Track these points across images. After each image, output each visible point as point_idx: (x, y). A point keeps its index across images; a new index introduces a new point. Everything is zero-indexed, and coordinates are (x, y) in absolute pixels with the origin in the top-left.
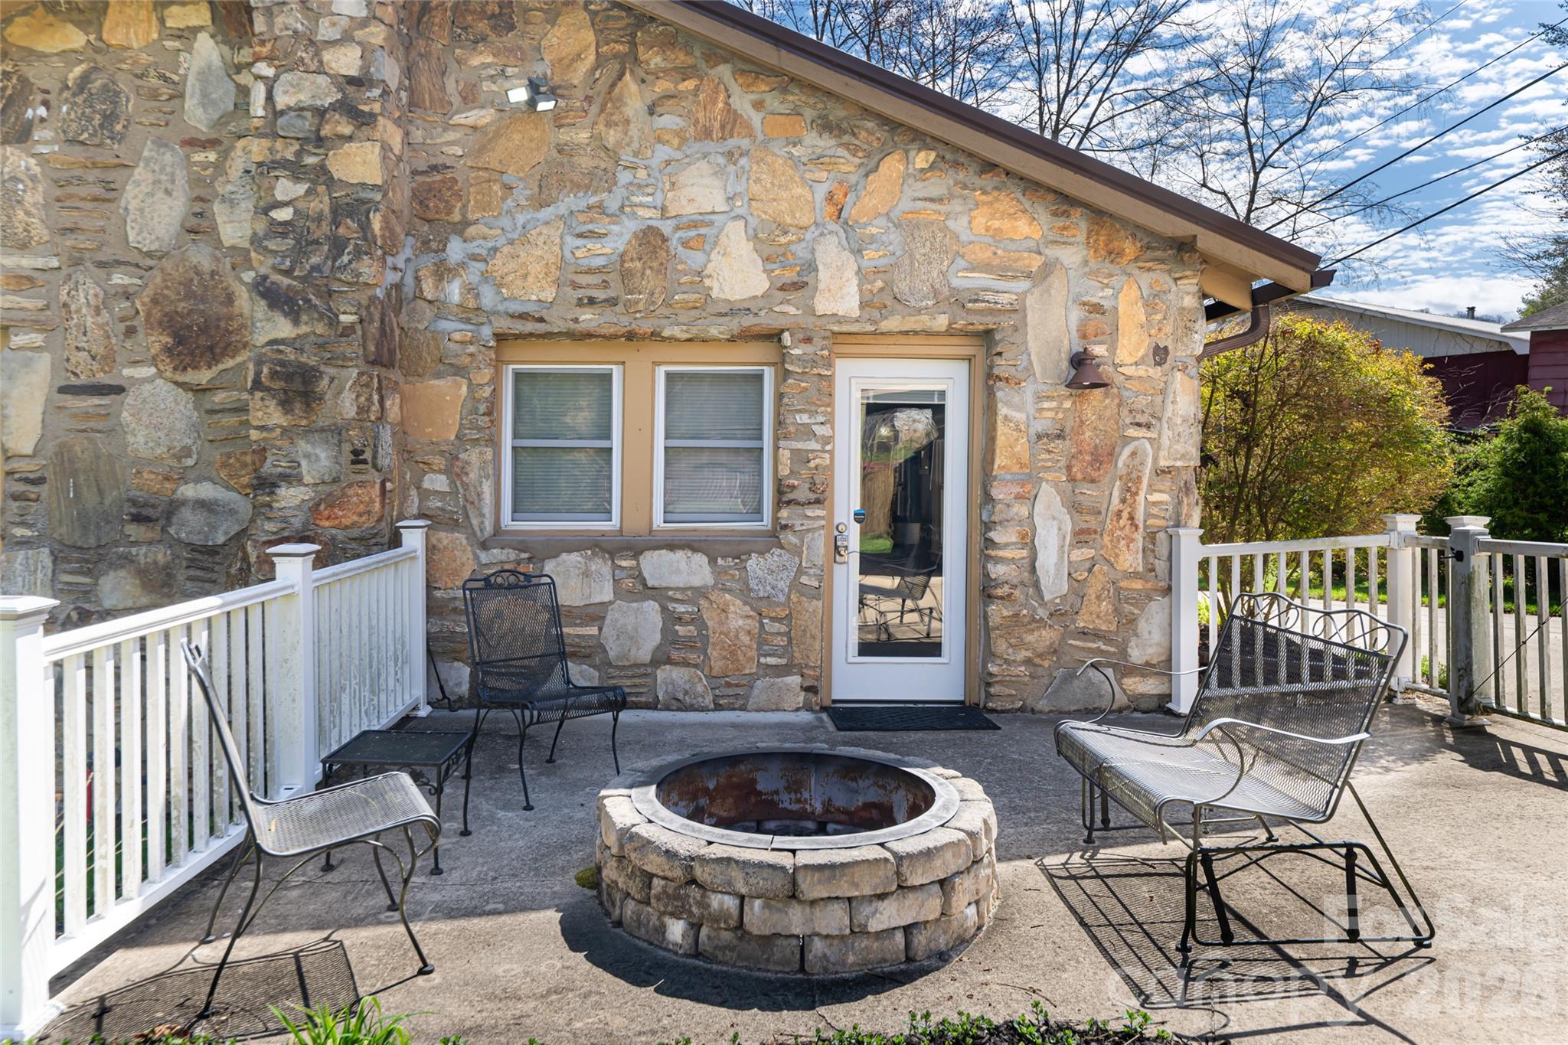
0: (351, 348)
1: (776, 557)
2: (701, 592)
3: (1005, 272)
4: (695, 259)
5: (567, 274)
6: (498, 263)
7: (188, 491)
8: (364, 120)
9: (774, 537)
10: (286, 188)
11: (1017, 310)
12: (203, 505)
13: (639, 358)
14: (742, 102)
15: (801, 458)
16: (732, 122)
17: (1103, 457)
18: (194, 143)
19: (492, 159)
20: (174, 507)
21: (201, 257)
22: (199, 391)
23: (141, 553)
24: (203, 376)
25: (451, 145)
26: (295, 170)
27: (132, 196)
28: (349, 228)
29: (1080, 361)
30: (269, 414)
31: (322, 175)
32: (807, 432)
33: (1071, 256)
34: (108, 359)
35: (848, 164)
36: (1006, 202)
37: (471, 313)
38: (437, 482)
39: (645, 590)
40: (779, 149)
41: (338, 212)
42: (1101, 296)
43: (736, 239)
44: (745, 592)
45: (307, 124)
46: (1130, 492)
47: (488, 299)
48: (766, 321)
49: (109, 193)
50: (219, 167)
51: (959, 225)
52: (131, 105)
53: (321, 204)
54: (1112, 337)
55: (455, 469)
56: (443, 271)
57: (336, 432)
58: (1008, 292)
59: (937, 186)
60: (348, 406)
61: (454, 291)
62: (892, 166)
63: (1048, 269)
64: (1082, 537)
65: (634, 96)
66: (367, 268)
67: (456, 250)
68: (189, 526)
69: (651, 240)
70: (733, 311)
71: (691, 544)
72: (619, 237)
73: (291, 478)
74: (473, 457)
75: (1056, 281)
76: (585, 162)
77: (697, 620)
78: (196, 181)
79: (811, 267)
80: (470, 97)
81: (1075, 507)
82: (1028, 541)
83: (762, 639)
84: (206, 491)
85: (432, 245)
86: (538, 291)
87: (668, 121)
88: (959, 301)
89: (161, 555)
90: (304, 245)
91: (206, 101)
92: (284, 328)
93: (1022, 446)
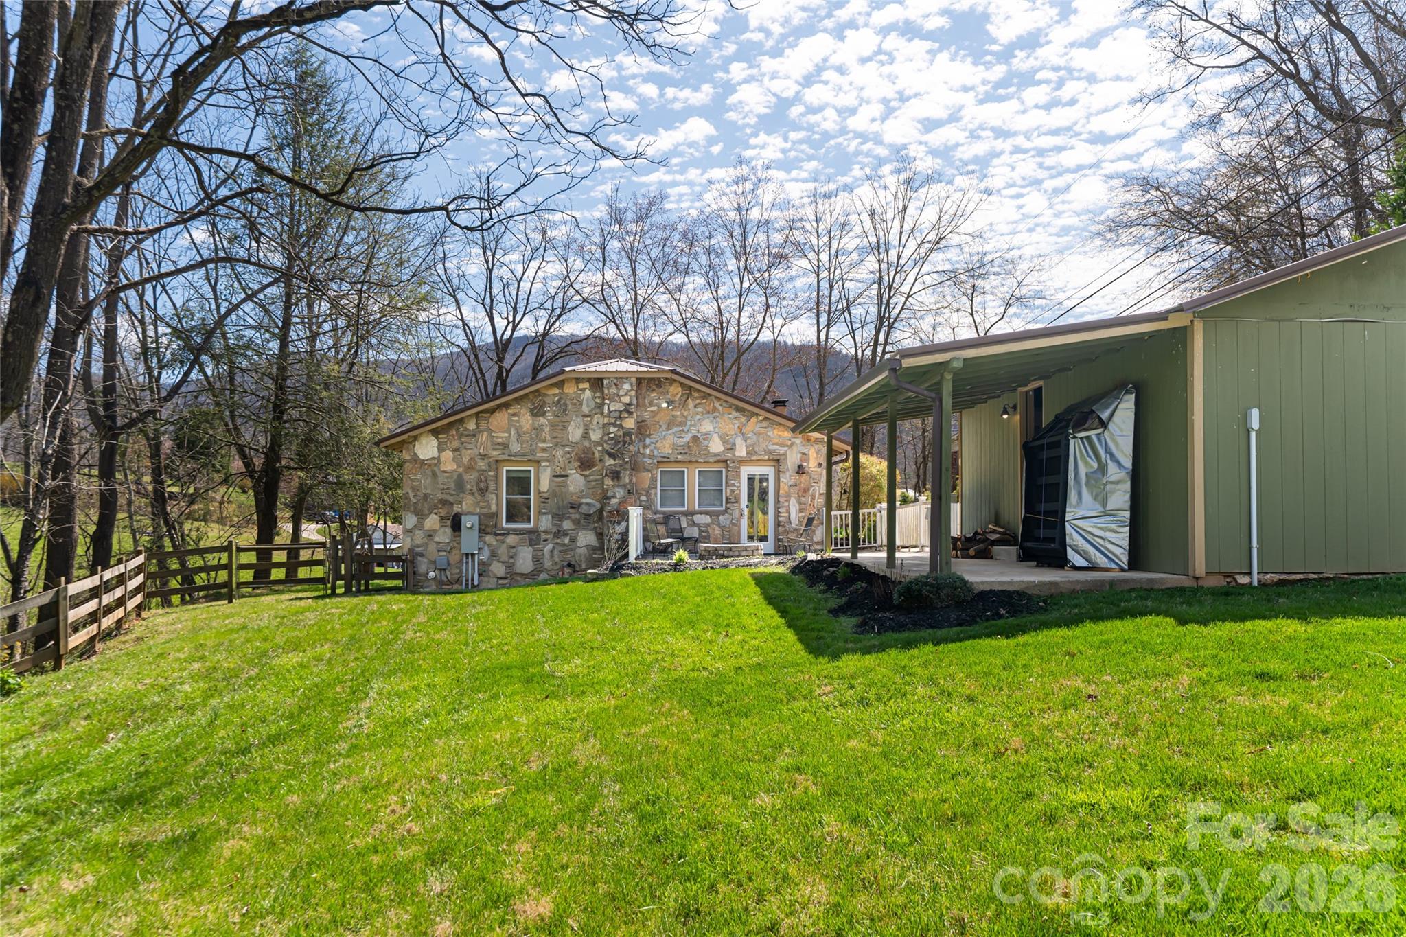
0: (628, 466)
1: (726, 516)
2: (708, 525)
3: (782, 445)
4: (706, 443)
5: (675, 447)
6: (658, 445)
7: (583, 501)
8: (630, 413)
9: (725, 512)
10: (612, 429)
11: (785, 454)
12: (587, 504)
13: (691, 467)
14: (717, 405)
15: (732, 491)
16: (715, 409)
17: (806, 491)
18: (585, 416)
19: (656, 419)
20: (580, 504)
21: (586, 443)
22: (586, 476)
23: (573, 516)
24: (587, 473)
25: (647, 416)
26: (615, 425)
27: (570, 429)
28: (627, 438)
29: (800, 467)
30: (609, 482)
31: (621, 426)
32: (733, 485)
33: (798, 441)
34: (564, 469)
35: (743, 419)
36: (782, 428)
37: (651, 457)
38: (643, 498)
39: (695, 524)
40: (726, 416)
41: (625, 435)
42: (805, 451)
43: (716, 438)
44: (719, 525)
45: (617, 415)
46: (813, 499)
47: (656, 453)
48: (723, 458)
49: (565, 428)
50: (591, 422)
51: (770, 434)
52: (570, 407)
53: (621, 433)
54: (808, 461)
55: (648, 495)
56: (645, 447)
57: (624, 486)
58: (782, 450)
59: (765, 424)
60: (627, 480)
61: (648, 451)
62: (754, 419)
63: (792, 444)
64: (801, 510)
65: (691, 403)
66: (631, 448)
67: (648, 441)
68: (584, 509)
69: (695, 438)
70: (715, 455)
71: (706, 513)
72: (688, 437)
73: (614, 497)
74: (652, 492)
75: (795, 448)
76: (679, 419)
77: (707, 532)
78: (585, 425)
79: (734, 444)
80: (651, 404)
81: (800, 503)
82: (788, 511)
83: (723, 536)
84: (588, 501)
85: (642, 440)
86: (668, 451)
87: (699, 410)
88: (770, 452)
89: (578, 516)
90: (617, 443)
91: (588, 406)
92: (612, 462)
93: (786, 488)
